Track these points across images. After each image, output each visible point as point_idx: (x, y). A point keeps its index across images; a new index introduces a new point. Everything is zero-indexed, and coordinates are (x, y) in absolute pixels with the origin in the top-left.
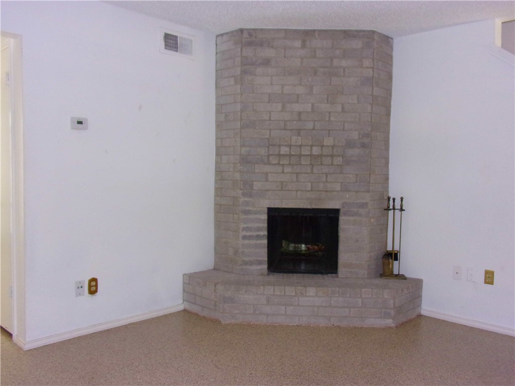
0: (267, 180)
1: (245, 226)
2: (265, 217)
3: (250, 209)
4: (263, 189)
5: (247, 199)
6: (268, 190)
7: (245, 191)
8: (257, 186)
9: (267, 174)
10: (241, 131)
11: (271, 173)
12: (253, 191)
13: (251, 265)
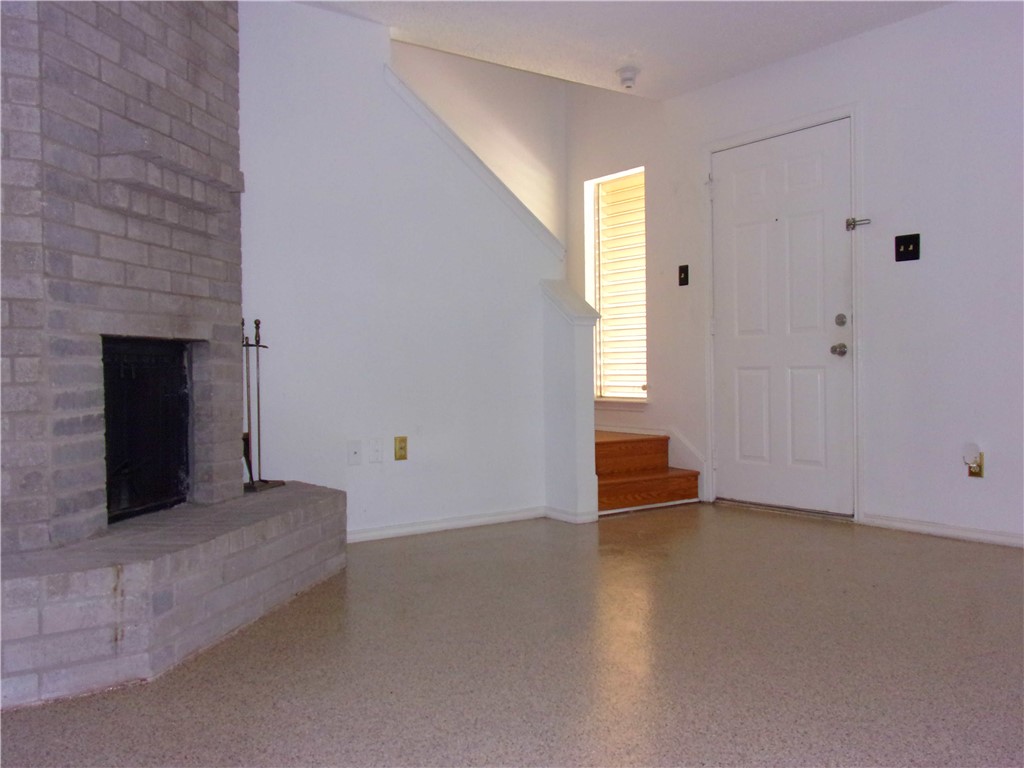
0: (97, 255)
1: (60, 391)
2: (96, 362)
3: (69, 338)
4: (91, 279)
5: (61, 307)
6: (100, 284)
7: (55, 281)
8: (80, 266)
9: (97, 234)
10: (41, 87)
11: (106, 234)
12: (72, 283)
13: (76, 510)
